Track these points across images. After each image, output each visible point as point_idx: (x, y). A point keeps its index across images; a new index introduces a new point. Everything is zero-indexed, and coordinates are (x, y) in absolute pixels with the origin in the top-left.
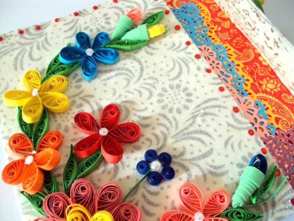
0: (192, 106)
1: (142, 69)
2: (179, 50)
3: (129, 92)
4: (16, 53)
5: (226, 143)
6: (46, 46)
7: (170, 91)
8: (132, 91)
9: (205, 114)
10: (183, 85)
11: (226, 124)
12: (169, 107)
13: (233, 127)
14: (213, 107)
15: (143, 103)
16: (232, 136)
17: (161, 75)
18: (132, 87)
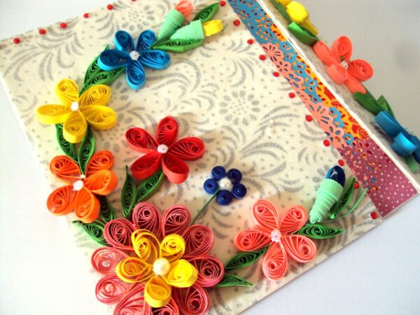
0: (260, 116)
1: (198, 74)
3: (186, 102)
4: (40, 59)
5: (300, 155)
6: (78, 48)
7: (234, 100)
8: (190, 101)
9: (275, 124)
10: (248, 92)
11: (299, 135)
12: (233, 118)
13: (307, 137)
14: (283, 116)
15: (203, 115)
16: (306, 148)
17: (222, 81)
18: (188, 96)
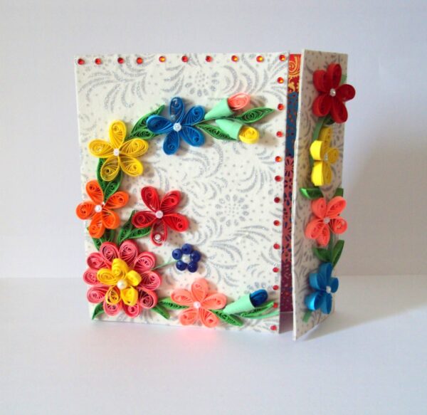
0: (242, 224)
1: (219, 165)
2: (265, 160)
3: (197, 183)
5: (250, 267)
7: (232, 202)
8: (201, 184)
9: (248, 237)
10: (247, 202)
11: (260, 254)
12: (222, 216)
13: (264, 258)
14: (259, 234)
15: (203, 201)
16: (258, 265)
17: (233, 181)
18: (202, 180)
